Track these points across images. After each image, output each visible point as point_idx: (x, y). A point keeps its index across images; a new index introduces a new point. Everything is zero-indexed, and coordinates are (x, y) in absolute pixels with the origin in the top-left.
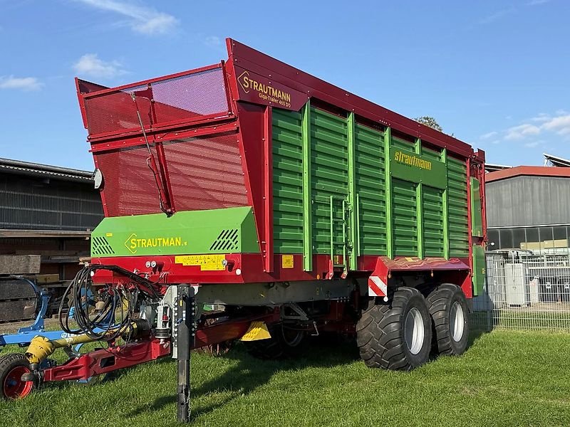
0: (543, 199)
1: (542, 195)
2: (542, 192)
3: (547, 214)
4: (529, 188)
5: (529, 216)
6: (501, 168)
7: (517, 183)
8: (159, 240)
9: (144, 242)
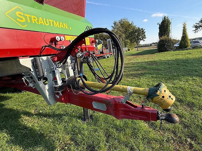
8: (51, 21)
9: (34, 18)
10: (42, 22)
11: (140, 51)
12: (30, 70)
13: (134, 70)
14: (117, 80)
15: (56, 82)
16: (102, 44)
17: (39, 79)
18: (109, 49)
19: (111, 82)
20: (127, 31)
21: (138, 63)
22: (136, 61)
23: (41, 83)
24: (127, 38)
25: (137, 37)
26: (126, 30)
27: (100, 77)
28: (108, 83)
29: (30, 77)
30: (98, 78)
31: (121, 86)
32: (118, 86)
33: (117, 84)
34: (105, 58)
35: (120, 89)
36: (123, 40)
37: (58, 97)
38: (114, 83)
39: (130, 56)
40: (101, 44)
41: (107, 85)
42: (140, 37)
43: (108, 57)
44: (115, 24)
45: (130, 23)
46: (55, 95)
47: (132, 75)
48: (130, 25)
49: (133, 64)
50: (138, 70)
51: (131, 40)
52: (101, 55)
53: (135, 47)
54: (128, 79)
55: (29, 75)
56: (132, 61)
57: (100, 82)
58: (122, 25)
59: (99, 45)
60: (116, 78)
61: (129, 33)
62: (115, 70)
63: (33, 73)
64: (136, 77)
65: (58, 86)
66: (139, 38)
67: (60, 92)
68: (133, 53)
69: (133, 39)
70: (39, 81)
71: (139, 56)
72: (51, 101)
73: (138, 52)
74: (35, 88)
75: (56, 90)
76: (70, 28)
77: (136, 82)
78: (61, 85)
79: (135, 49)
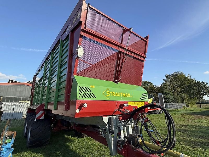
0: (28, 91)
1: (28, 90)
2: (28, 89)
3: (28, 94)
4: (25, 88)
5: (24, 95)
6: (17, 82)
7: (22, 86)
8: (121, 93)
9: (114, 93)
10: (117, 95)
11: (205, 110)
12: (106, 125)
13: (196, 136)
14: (171, 145)
15: (120, 137)
16: (153, 98)
17: (110, 132)
18: (161, 103)
19: (165, 146)
20: (182, 85)
21: (202, 127)
22: (198, 123)
23: (110, 135)
24: (183, 92)
25: (198, 92)
26: (180, 83)
27: (155, 140)
28: (163, 147)
29: (104, 129)
30: (153, 140)
31: (175, 152)
32: (172, 151)
33: (171, 149)
34: (156, 113)
35: (173, 154)
36: (178, 94)
37: (120, 149)
38: (168, 148)
39: (190, 114)
40: (151, 98)
41: (162, 148)
42: (202, 92)
43: (160, 113)
44: (167, 77)
45: (186, 76)
46: (117, 147)
47: (192, 142)
48: (185, 78)
49: (195, 127)
50: (202, 137)
51: (190, 95)
52: (151, 110)
53: (197, 103)
54: (187, 147)
55: (104, 128)
56: (192, 123)
57: (155, 144)
58: (175, 78)
59: (150, 99)
60: (170, 144)
61: (186, 87)
62: (169, 138)
63: (107, 127)
64: (199, 146)
65: (121, 140)
66: (200, 93)
67: (121, 145)
68: (193, 111)
69: (192, 93)
70: (109, 133)
71: (204, 116)
72: (114, 152)
73: (202, 110)
74: (105, 138)
75: (119, 144)
76: (132, 96)
77: (199, 153)
78: (123, 140)
79: (197, 106)
